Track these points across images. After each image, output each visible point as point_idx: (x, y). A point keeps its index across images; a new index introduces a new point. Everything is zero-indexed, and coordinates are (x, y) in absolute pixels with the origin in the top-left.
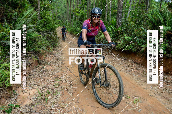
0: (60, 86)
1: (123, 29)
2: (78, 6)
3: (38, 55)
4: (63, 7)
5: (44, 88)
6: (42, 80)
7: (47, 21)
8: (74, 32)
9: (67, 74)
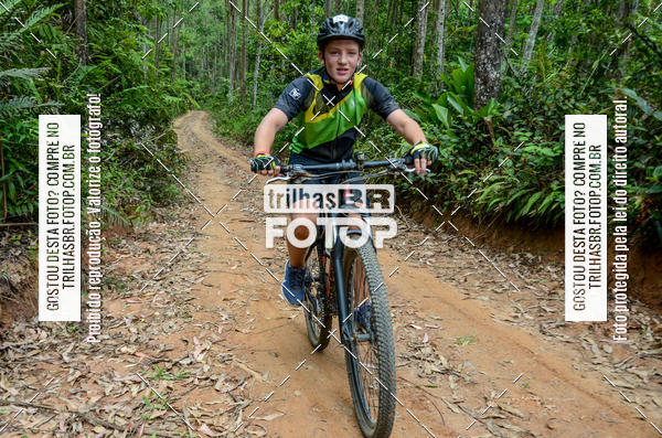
1: (508, 113)
2: (282, 13)
4: (211, 17)
9: (217, 338)
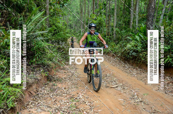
0: (77, 108)
2: (95, 12)
3: (48, 69)
4: (76, 13)
5: (57, 111)
6: (53, 101)
7: (58, 29)
9: (85, 93)
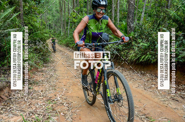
0: (54, 110)
4: (55, 12)
5: (31, 114)
6: (27, 105)
7: (34, 28)
8: (70, 44)
9: (63, 94)
